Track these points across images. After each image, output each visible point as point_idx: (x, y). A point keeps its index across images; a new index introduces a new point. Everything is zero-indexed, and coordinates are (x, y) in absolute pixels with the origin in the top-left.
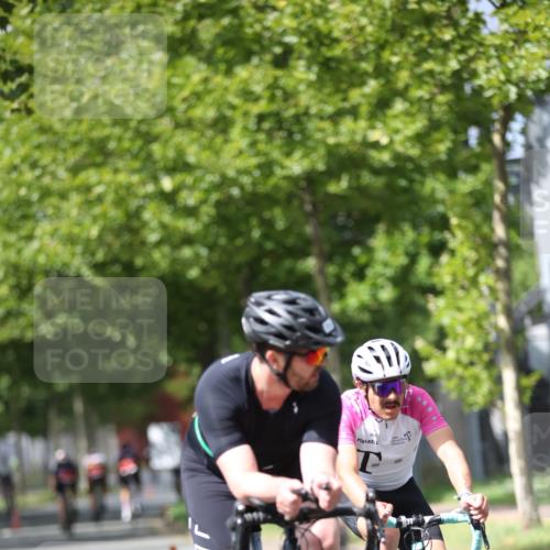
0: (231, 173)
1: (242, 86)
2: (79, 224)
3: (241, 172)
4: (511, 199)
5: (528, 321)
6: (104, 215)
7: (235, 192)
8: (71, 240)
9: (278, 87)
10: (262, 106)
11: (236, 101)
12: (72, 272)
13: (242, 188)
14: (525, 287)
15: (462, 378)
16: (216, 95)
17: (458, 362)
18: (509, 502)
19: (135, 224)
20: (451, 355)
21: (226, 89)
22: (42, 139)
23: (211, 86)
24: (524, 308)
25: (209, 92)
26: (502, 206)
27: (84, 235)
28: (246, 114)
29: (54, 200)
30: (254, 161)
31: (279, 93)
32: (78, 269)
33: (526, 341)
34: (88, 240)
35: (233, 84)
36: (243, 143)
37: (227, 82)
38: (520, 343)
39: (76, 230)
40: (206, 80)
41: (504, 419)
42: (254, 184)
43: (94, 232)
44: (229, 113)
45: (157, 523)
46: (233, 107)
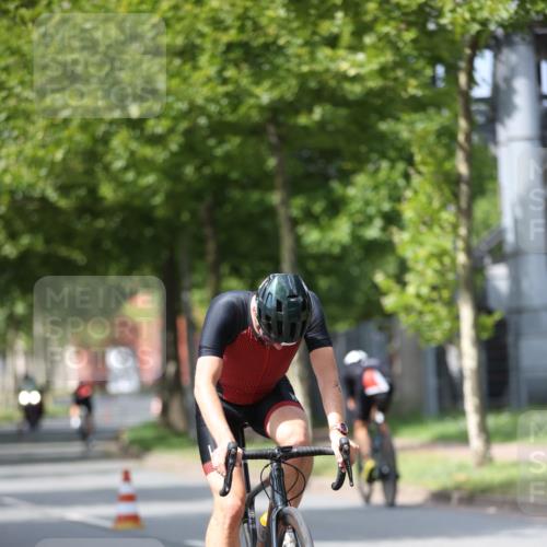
0: (200, 101)
1: (211, 15)
2: (44, 146)
3: (209, 100)
4: (476, 138)
5: (488, 260)
6: (70, 139)
7: (203, 121)
8: (35, 163)
9: (248, 18)
10: (231, 35)
11: (206, 29)
12: (37, 193)
13: (209, 117)
14: (487, 226)
15: (421, 313)
16: (186, 23)
17: (418, 296)
18: (462, 439)
19: (100, 149)
20: (411, 290)
21: (196, 17)
22: (11, 60)
23: (181, 13)
24: (484, 247)
25: (180, 19)
26: (466, 145)
27: (48, 159)
28: (215, 42)
29: (20, 122)
30: (222, 89)
31: (249, 24)
32: (43, 191)
33: (485, 279)
34: (53, 164)
35: (204, 12)
36: (212, 71)
37: (197, 10)
38: (479, 282)
39: (41, 153)
40: (176, 8)
41: (460, 356)
42: (220, 113)
43: (59, 155)
44: (198, 41)
45: (112, 447)
46: (202, 35)
